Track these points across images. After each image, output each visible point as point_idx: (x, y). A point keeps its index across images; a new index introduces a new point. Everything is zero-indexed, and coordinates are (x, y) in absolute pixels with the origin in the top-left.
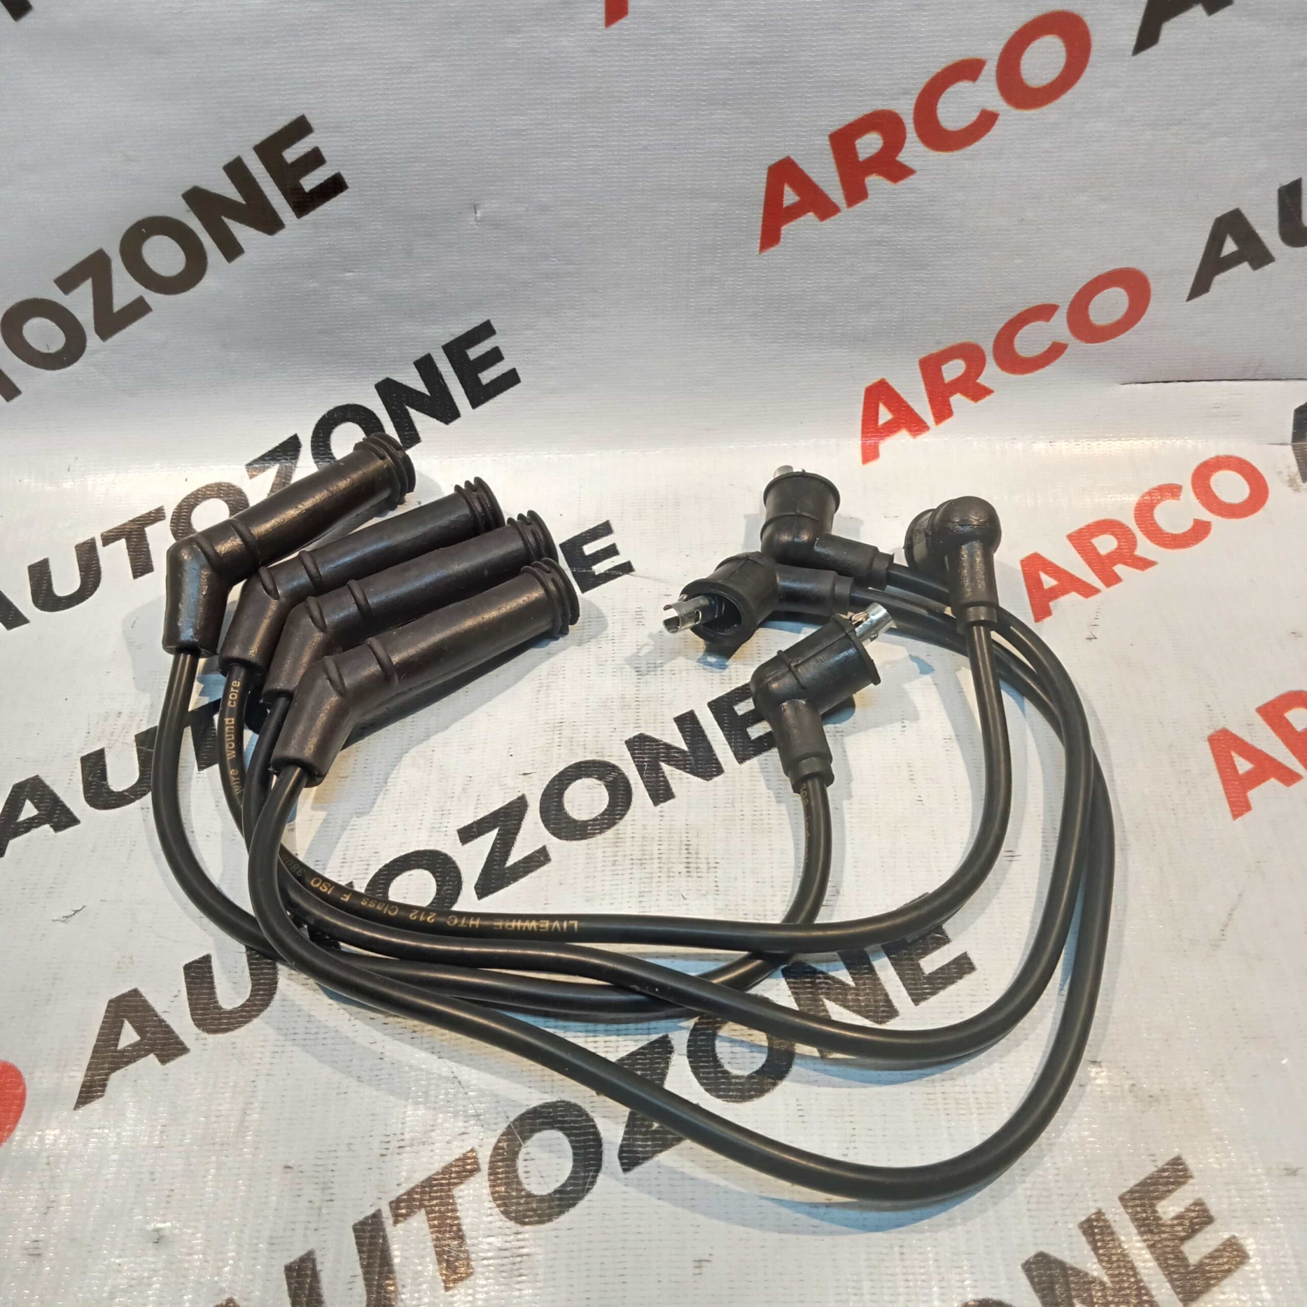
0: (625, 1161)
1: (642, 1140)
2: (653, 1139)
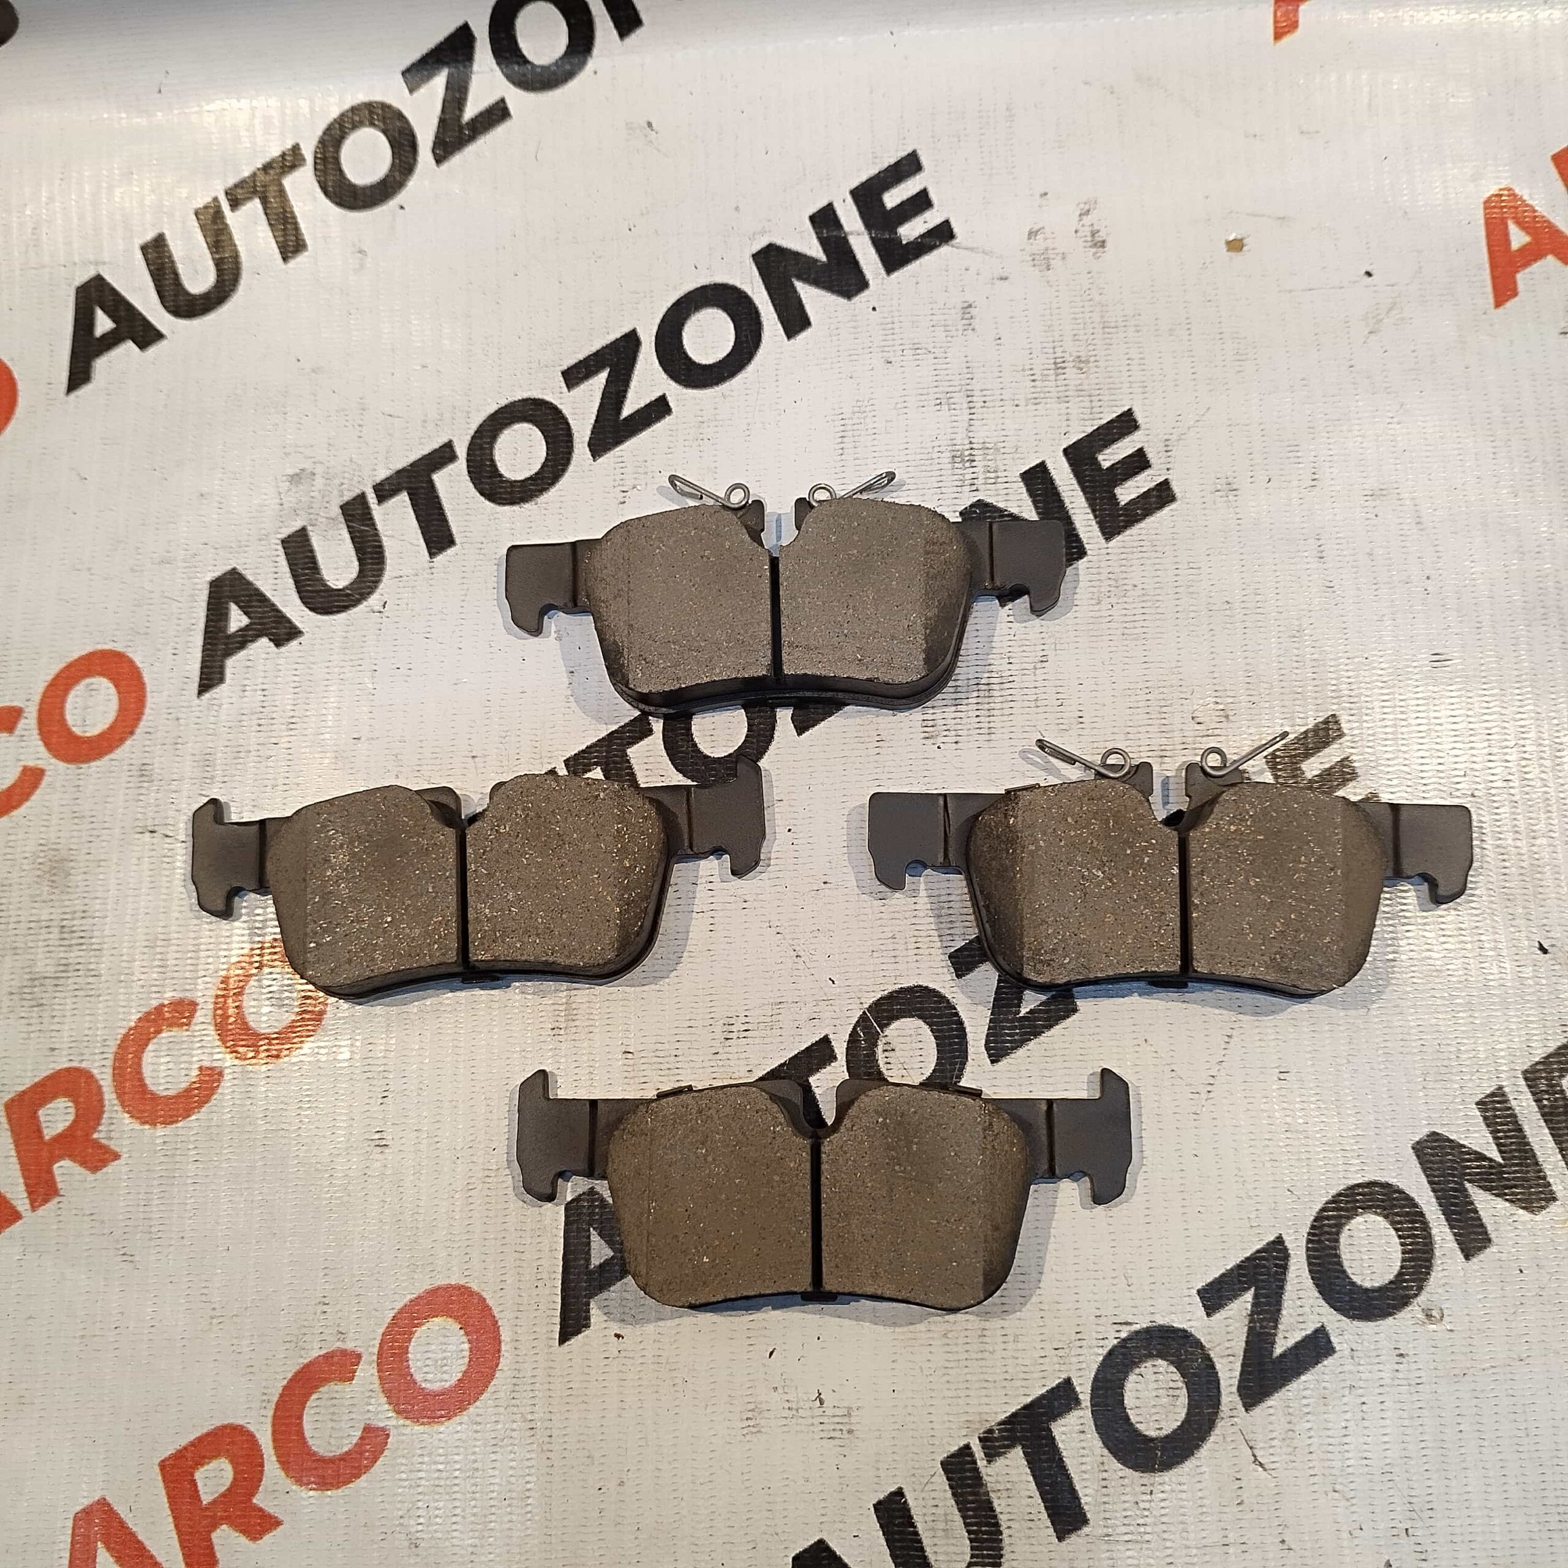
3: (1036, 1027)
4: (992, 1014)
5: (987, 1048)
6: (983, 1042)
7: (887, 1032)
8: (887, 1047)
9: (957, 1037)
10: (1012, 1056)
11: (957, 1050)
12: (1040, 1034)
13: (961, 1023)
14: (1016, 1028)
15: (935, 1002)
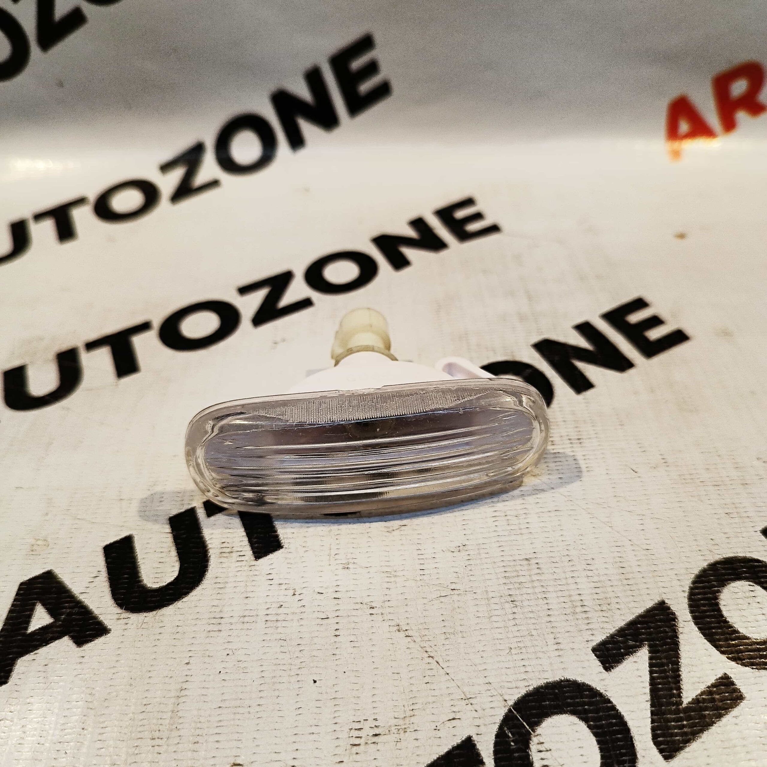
0: (662, 747)
1: (674, 720)
2: (689, 718)
3: (705, 716)
4: (652, 706)
5: (657, 744)
6: (650, 736)
7: (539, 730)
8: (541, 748)
9: (618, 732)
10: (687, 750)
11: (622, 747)
12: (712, 724)
13: (619, 717)
14: (681, 719)
15: (587, 697)
